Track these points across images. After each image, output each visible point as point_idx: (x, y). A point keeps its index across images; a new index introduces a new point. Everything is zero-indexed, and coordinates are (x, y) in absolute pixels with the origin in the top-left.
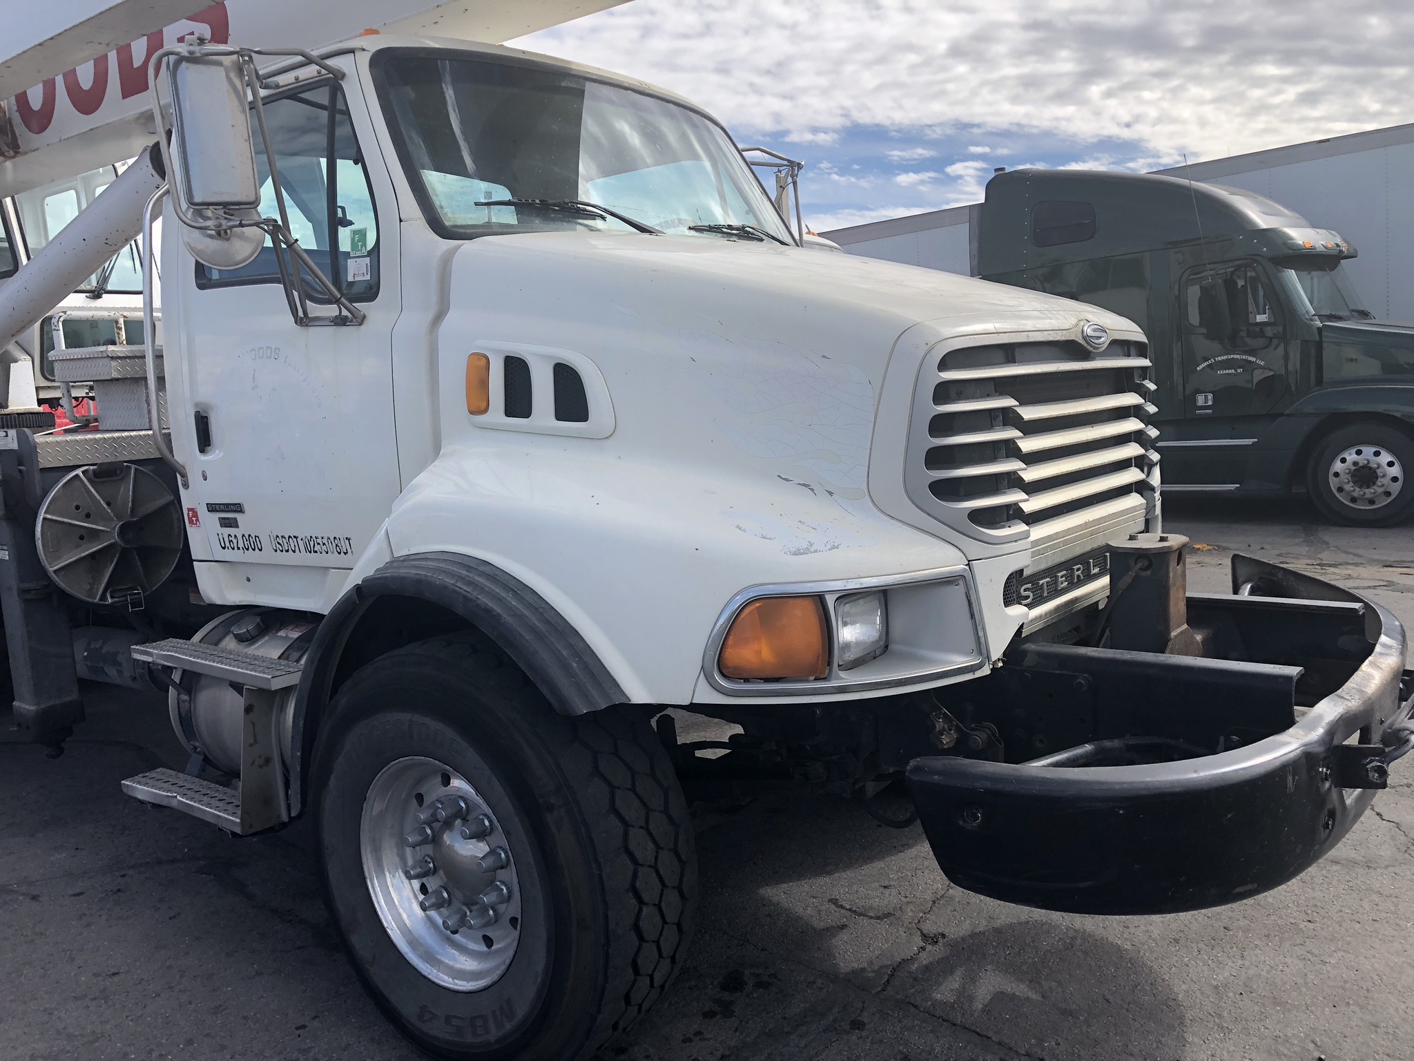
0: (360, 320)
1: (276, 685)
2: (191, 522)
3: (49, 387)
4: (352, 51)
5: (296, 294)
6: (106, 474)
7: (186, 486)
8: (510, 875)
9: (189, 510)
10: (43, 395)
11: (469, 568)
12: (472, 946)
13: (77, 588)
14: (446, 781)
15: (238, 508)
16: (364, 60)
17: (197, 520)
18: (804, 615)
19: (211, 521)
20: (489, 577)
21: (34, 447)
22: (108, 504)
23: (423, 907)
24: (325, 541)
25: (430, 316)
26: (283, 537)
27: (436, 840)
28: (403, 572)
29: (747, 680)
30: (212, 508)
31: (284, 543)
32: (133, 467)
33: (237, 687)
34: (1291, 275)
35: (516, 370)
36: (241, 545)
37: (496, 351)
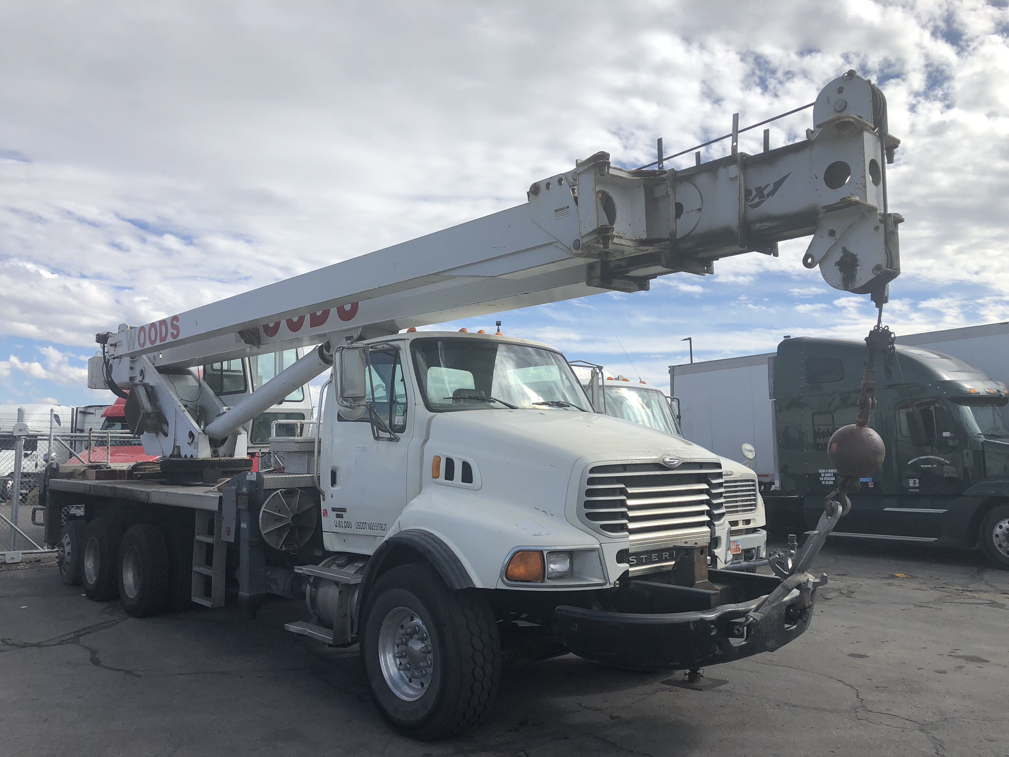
0: (397, 440)
1: (352, 582)
2: (324, 515)
3: (252, 447)
4: (404, 340)
5: (375, 427)
6: (289, 493)
7: (324, 500)
8: (430, 656)
9: (324, 510)
10: (251, 451)
11: (425, 535)
12: (416, 687)
13: (271, 542)
14: (412, 620)
15: (344, 510)
16: (408, 343)
17: (327, 514)
18: (536, 558)
19: (332, 515)
20: (432, 539)
21: (263, 480)
22: (288, 506)
23: (399, 669)
24: (377, 525)
25: (422, 441)
26: (361, 523)
27: (406, 644)
28: (403, 536)
29: (516, 581)
30: (334, 510)
31: (360, 525)
32: (300, 490)
33: (337, 583)
34: (967, 410)
35: (450, 463)
36: (343, 526)
37: (444, 454)
